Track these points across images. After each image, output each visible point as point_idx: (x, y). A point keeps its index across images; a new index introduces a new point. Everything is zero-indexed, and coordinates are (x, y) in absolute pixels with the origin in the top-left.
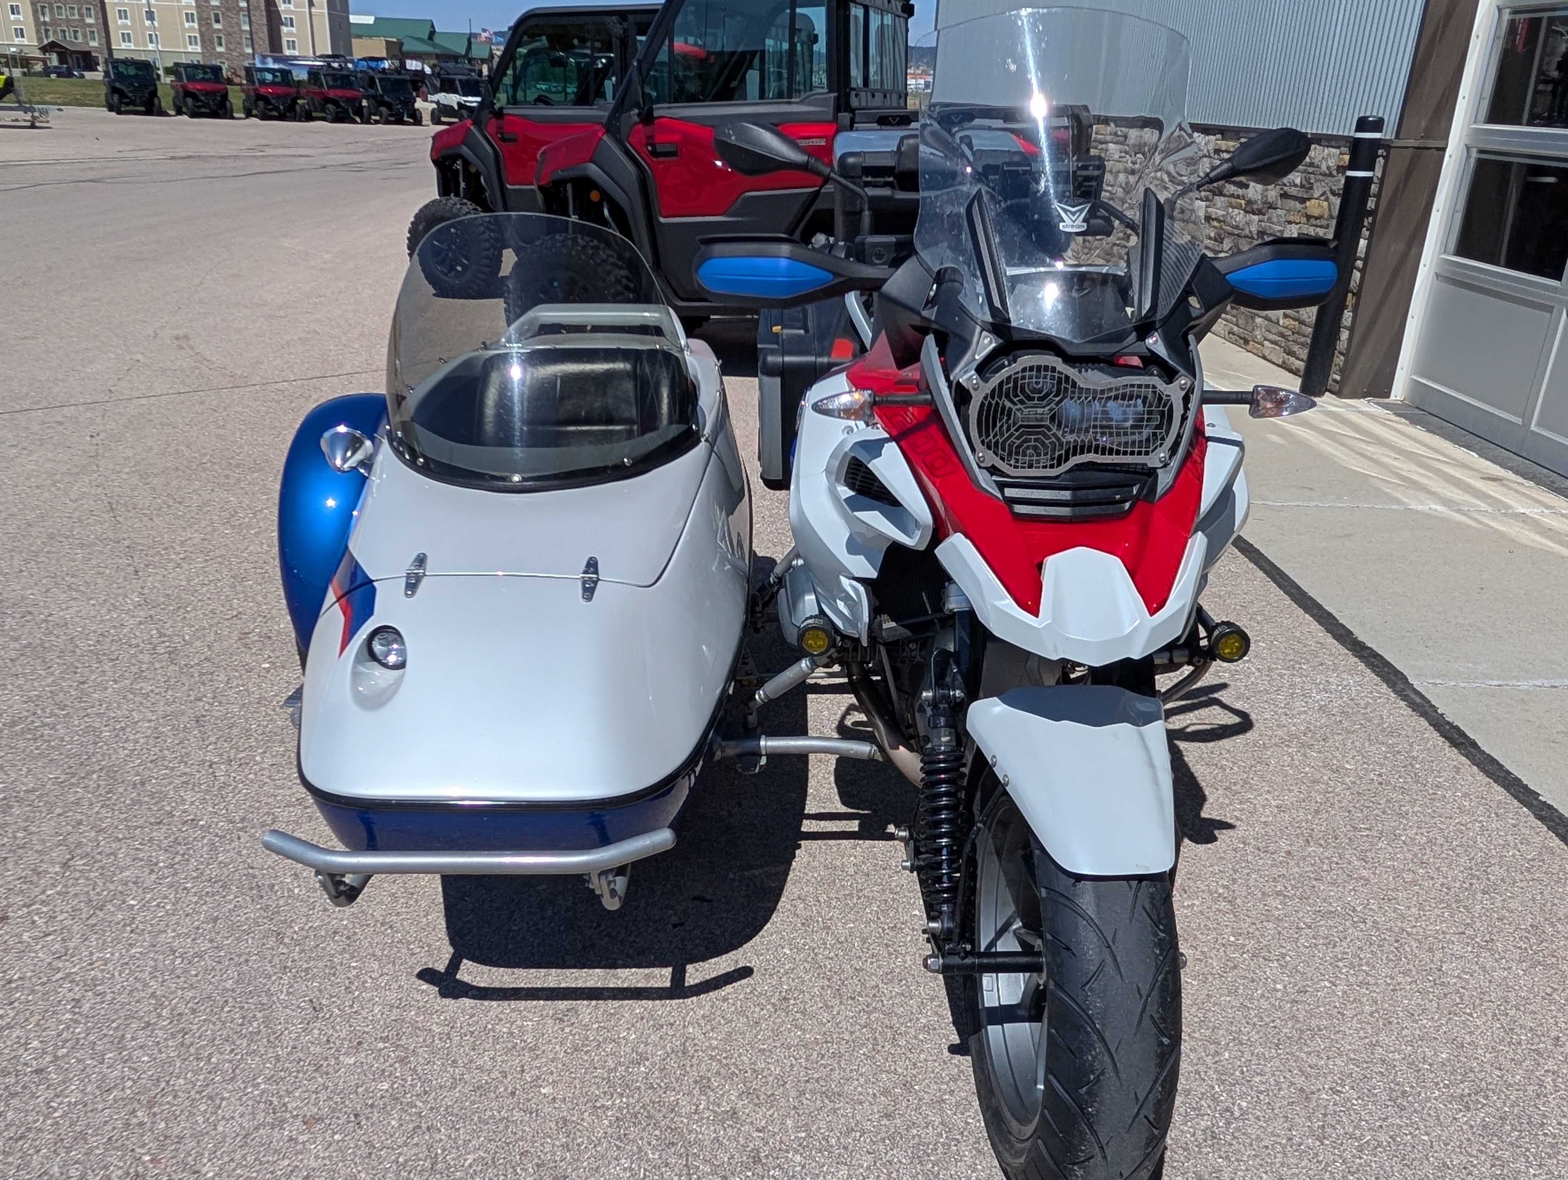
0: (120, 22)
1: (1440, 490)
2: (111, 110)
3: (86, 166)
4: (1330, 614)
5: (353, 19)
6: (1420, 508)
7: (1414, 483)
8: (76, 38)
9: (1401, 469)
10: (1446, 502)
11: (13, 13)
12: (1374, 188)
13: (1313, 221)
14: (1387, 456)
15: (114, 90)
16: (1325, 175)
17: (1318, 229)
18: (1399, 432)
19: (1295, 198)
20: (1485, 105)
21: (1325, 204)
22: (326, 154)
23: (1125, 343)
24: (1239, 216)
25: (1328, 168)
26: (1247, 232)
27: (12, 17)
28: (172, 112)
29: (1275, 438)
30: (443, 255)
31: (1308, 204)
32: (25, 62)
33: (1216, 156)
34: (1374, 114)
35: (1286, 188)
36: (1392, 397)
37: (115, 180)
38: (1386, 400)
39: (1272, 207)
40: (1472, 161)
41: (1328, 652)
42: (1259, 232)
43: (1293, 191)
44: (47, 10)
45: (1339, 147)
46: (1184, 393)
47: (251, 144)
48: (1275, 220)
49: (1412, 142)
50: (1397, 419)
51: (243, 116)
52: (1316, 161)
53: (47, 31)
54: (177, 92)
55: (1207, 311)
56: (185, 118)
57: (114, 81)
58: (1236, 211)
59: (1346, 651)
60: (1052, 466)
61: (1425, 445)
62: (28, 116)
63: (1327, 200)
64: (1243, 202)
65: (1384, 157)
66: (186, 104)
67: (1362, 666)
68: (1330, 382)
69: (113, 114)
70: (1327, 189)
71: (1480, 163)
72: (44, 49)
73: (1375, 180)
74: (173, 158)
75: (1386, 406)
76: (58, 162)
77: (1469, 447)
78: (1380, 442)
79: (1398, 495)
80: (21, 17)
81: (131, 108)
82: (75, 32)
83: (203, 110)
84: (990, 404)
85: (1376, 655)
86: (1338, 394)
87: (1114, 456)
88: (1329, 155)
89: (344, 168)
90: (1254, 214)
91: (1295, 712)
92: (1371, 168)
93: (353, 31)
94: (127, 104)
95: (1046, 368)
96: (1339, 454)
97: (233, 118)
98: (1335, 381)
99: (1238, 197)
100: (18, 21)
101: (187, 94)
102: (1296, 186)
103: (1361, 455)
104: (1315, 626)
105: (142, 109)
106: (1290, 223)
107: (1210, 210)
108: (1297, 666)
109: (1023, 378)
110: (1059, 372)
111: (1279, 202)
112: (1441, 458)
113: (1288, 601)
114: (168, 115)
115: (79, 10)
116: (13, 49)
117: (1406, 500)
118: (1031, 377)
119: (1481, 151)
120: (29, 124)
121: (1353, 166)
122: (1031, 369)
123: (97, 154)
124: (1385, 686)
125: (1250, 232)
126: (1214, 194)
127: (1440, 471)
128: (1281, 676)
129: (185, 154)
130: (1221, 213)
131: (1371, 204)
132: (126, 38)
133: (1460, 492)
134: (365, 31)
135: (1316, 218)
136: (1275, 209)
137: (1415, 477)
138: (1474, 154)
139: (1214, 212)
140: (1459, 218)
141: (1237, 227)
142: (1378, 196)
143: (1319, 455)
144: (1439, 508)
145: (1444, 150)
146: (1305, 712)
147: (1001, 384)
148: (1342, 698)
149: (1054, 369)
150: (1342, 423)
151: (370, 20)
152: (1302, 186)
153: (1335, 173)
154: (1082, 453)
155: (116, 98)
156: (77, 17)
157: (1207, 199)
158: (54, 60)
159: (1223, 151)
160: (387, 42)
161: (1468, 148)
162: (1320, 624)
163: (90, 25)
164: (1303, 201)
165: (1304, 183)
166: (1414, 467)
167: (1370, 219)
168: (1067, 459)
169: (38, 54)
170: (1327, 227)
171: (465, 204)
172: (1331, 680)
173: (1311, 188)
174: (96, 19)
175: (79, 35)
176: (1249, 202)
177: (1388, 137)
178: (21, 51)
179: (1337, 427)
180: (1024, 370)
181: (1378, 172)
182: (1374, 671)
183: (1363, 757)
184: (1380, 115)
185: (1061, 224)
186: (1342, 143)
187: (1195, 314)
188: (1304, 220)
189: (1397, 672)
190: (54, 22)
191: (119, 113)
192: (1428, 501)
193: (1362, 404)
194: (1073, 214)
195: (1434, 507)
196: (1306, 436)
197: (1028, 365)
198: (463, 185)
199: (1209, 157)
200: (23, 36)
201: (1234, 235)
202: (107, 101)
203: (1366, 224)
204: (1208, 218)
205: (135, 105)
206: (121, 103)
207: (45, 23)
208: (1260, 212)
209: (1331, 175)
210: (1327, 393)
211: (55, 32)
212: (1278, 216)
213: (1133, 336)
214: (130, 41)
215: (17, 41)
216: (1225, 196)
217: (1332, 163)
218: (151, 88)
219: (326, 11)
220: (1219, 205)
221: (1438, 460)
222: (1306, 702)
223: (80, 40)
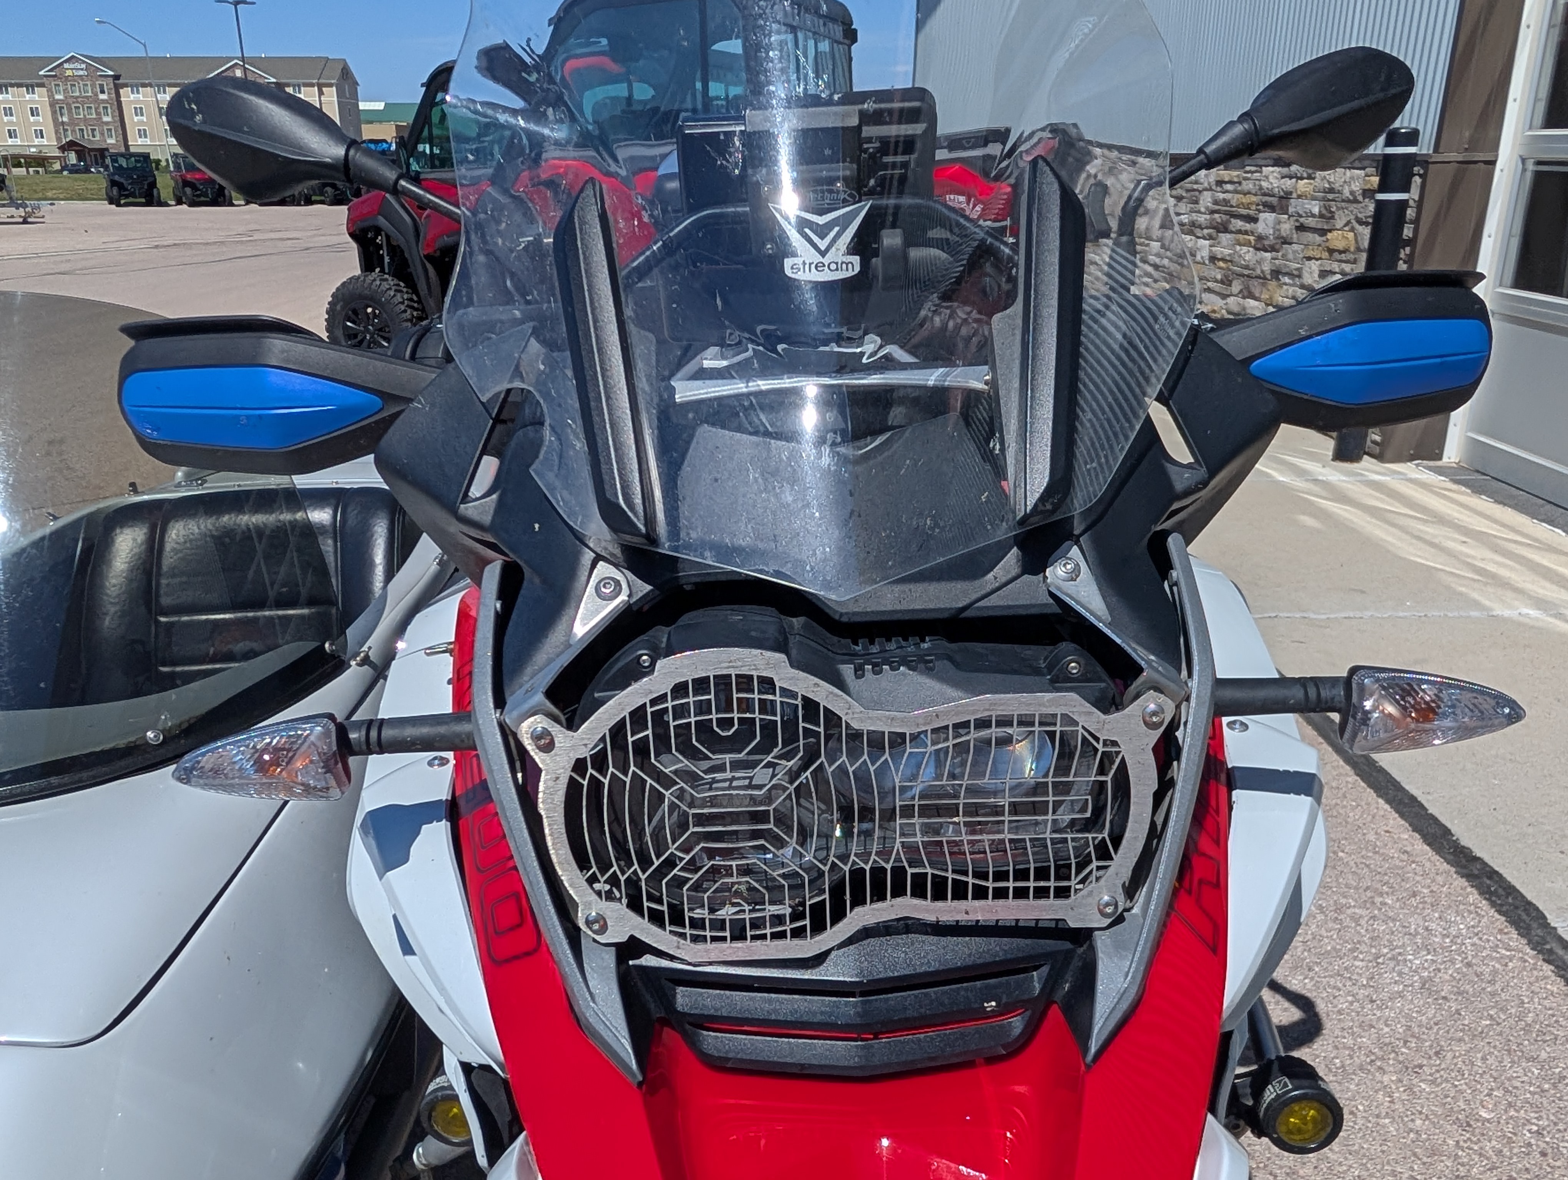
0: (136, 119)
1: (1528, 586)
2: (111, 203)
3: (64, 258)
4: (1413, 799)
5: (362, 106)
6: (1507, 613)
7: (1494, 576)
8: (94, 136)
9: (1473, 557)
10: (1541, 603)
11: (33, 115)
12: (1410, 213)
13: (1336, 255)
14: (1449, 538)
15: (113, 183)
16: (1349, 201)
17: (1344, 265)
18: (1461, 505)
19: (1314, 230)
20: (1541, 108)
21: (1351, 235)
22: (315, 236)
23: (991, 579)
24: (1248, 255)
25: (1352, 193)
26: (1258, 272)
27: (32, 119)
28: (173, 203)
29: (1309, 521)
30: (359, 338)
31: (1329, 236)
32: (39, 161)
33: (1219, 189)
34: (1406, 124)
35: (1302, 220)
36: (1445, 459)
37: (84, 272)
38: (1438, 463)
39: (1286, 241)
40: (1529, 176)
41: (1419, 870)
42: (1272, 271)
43: (1311, 222)
44: (65, 111)
45: (1363, 168)
46: (1155, 735)
47: (241, 229)
48: (1290, 256)
49: (1454, 156)
50: (1455, 487)
51: (243, 203)
52: (1337, 186)
53: (65, 130)
54: (176, 182)
55: (1212, 474)
56: (185, 207)
57: (113, 174)
58: (1245, 249)
59: (1446, 866)
60: (798, 933)
61: (1496, 521)
62: (21, 211)
63: (1352, 230)
64: (1252, 238)
65: (1420, 176)
66: (185, 193)
67: (1473, 896)
68: (1369, 443)
69: (113, 206)
70: (1352, 217)
71: (1539, 177)
72: (62, 148)
73: (1411, 203)
74: (157, 247)
75: (1439, 471)
76: (38, 256)
77: (1551, 522)
78: (1441, 520)
79: (1475, 595)
80: (40, 119)
81: (131, 200)
82: (93, 130)
83: (202, 199)
84: (596, 785)
85: (1493, 874)
86: (1380, 457)
87: (970, 904)
88: (1352, 178)
89: (328, 249)
90: (1266, 251)
91: (1385, 995)
92: (1406, 189)
93: (363, 117)
94: (127, 196)
95: (745, 682)
96: (1390, 539)
97: (233, 205)
98: (1374, 442)
99: (1246, 233)
100: (37, 123)
101: (186, 183)
102: (1313, 216)
103: (1419, 538)
104: (1395, 821)
105: (143, 200)
106: (1309, 259)
107: (1213, 249)
108: (1378, 900)
109: (680, 711)
110: (785, 692)
111: (1295, 236)
112: (1519, 538)
113: (1352, 778)
114: (168, 205)
115: (96, 109)
116: (33, 150)
117: (1487, 603)
118: (703, 708)
119: (1539, 163)
120: (21, 220)
121: (1383, 188)
122: (701, 684)
123: (78, 247)
124: (1514, 934)
125: (1262, 272)
126: (1219, 231)
127: (1524, 557)
128: (1356, 919)
129: (171, 242)
130: (1227, 252)
131: (1408, 232)
132: (143, 134)
133: (1554, 587)
134: (374, 117)
135: (1341, 252)
136: (1290, 244)
137: (1492, 568)
138: (1531, 167)
139: (1219, 251)
140: (1515, 244)
141: (1247, 267)
142: (1416, 222)
143: (1367, 542)
144: (1533, 613)
145: (1493, 163)
146: (1400, 994)
147: (618, 731)
148: (1453, 962)
149: (767, 684)
150: (1388, 495)
151: (380, 106)
152: (1321, 216)
153: (1360, 198)
154: (879, 895)
155: (115, 191)
156: (94, 116)
157: (1210, 237)
158: (72, 158)
159: (1226, 183)
160: (397, 126)
161: (1524, 160)
162: (1402, 815)
163: (107, 123)
164: (1323, 232)
165: (1324, 212)
166: (1489, 555)
167: (1408, 250)
168: (839, 915)
169: (57, 153)
170: (1355, 262)
171: (386, 280)
172: (1433, 926)
173: (1333, 218)
174: (113, 117)
175: (97, 133)
176: (1260, 238)
177: (1424, 152)
178: (40, 152)
179: (1382, 501)
180: (680, 689)
181: (1414, 194)
182: (1493, 904)
183: (1507, 1091)
184: (1413, 125)
185: (788, 263)
186: (1366, 163)
187: (1180, 481)
188: (1326, 255)
189: (1529, 906)
190: (73, 122)
191: (119, 205)
192: (1516, 603)
193: (1409, 469)
194: (822, 232)
195: (1525, 611)
196: (1347, 515)
197: (688, 676)
198: (387, 259)
199: (1211, 189)
200: (42, 137)
201: (1243, 276)
202: (107, 194)
203: (1402, 255)
204: (1213, 259)
205: (135, 197)
206: (121, 195)
207: (63, 123)
208: (1272, 249)
209: (1356, 201)
210: (1365, 457)
211: (73, 131)
212: (1294, 252)
213: (1012, 558)
214: (146, 137)
215: (37, 142)
216: (1232, 232)
217: (1356, 187)
218: (151, 179)
219: (335, 99)
220: (1225, 243)
221: (1515, 542)
222: (1400, 974)
223: (98, 138)
